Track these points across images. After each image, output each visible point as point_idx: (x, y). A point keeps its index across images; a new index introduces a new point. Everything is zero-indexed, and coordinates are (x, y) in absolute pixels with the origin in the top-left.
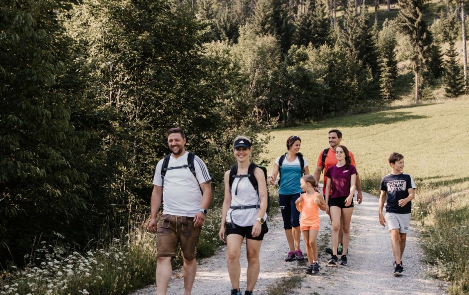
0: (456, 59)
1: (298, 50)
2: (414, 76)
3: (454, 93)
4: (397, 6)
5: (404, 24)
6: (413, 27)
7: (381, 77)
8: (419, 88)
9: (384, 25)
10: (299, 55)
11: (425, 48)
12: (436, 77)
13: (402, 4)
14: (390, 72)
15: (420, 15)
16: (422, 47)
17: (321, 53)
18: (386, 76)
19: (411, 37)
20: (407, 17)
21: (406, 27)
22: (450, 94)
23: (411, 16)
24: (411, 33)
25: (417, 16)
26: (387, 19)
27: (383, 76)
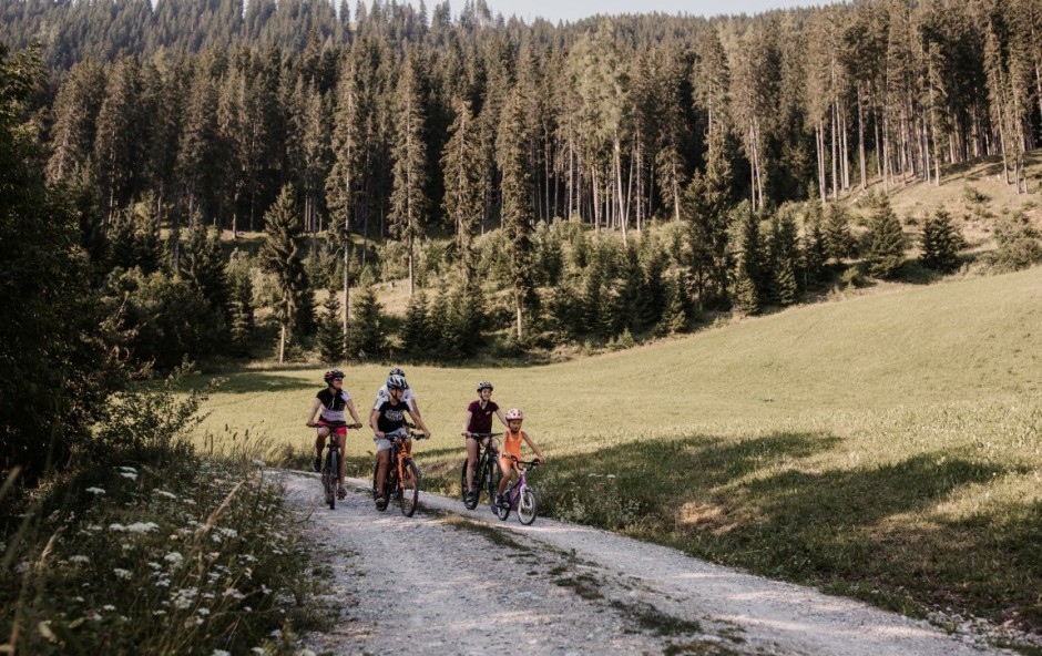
0: (337, 313)
1: (124, 275)
2: (281, 329)
3: (332, 356)
4: (263, 234)
5: (272, 258)
6: (285, 264)
7: (233, 327)
8: (286, 345)
9: (232, 255)
10: (124, 282)
11: (299, 293)
12: (307, 335)
13: (272, 231)
14: (245, 320)
15: (295, 249)
16: (295, 291)
17: (152, 284)
18: (241, 326)
19: (281, 276)
20: (277, 250)
21: (274, 262)
22: (326, 358)
23: (282, 248)
24: (280, 270)
25: (291, 250)
26: (236, 249)
27: (237, 324)
